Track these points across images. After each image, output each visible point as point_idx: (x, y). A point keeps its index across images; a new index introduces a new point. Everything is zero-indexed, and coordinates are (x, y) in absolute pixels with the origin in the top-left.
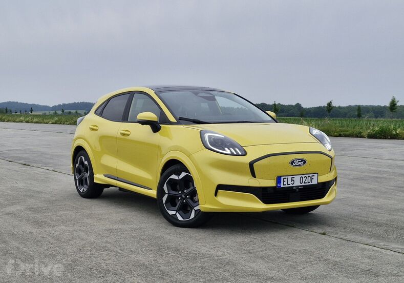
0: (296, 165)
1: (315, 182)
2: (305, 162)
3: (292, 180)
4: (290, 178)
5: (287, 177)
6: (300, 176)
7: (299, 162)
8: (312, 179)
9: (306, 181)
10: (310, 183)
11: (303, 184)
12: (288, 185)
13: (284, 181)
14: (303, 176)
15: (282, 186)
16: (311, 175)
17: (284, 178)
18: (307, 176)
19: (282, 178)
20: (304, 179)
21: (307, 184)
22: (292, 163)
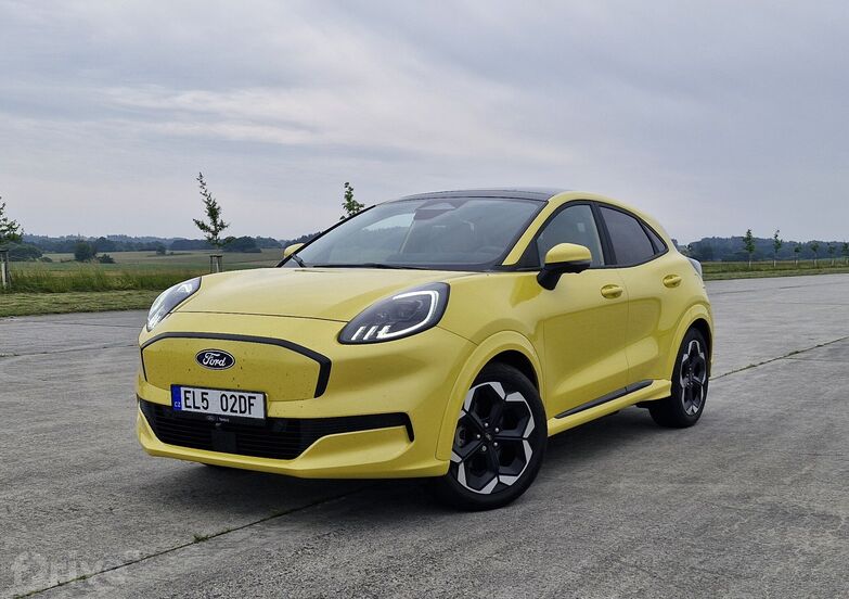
0: (208, 365)
1: (257, 413)
2: (229, 361)
3: (203, 399)
4: (198, 392)
5: (191, 390)
6: (220, 393)
7: (215, 358)
8: (251, 405)
9: (236, 408)
10: (246, 415)
11: (228, 413)
12: (195, 407)
13: (186, 398)
14: (228, 394)
15: (184, 409)
16: (246, 395)
17: (186, 392)
18: (237, 394)
19: (183, 389)
20: (231, 402)
21: (238, 414)
22: (201, 358)
